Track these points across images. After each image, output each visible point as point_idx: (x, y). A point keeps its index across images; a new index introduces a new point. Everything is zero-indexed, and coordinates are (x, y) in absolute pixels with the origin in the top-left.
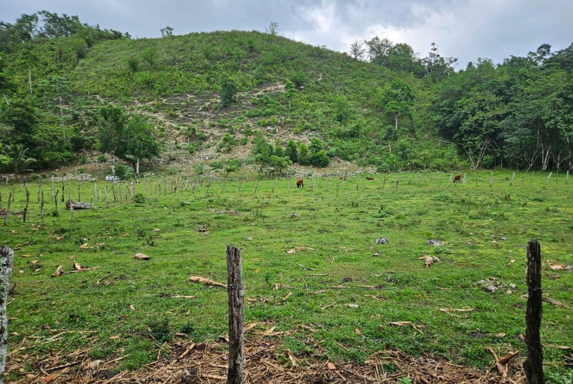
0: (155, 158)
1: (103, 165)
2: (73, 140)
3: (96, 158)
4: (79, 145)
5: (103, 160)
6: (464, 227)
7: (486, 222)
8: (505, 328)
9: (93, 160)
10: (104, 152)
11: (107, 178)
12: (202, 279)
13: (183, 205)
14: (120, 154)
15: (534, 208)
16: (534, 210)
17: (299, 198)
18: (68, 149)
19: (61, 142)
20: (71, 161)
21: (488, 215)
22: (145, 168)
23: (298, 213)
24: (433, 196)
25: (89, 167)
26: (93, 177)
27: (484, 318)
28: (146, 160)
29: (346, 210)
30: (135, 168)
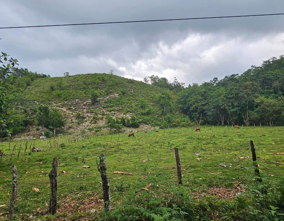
0: (63, 127)
1: (38, 132)
2: (24, 121)
3: (35, 129)
4: (27, 123)
5: (38, 130)
6: (203, 148)
7: (210, 145)
8: (234, 176)
9: (33, 130)
10: (39, 126)
11: (41, 137)
12: (119, 172)
13: (83, 147)
14: (47, 127)
15: (224, 139)
16: (225, 140)
17: (132, 141)
18: (22, 125)
19: (19, 122)
20: (23, 131)
21: (209, 143)
22: (58, 132)
23: (136, 147)
24: (186, 137)
25: (31, 133)
26: (34, 137)
27: (226, 175)
28: (58, 129)
29: (155, 145)
30: (53, 132)
